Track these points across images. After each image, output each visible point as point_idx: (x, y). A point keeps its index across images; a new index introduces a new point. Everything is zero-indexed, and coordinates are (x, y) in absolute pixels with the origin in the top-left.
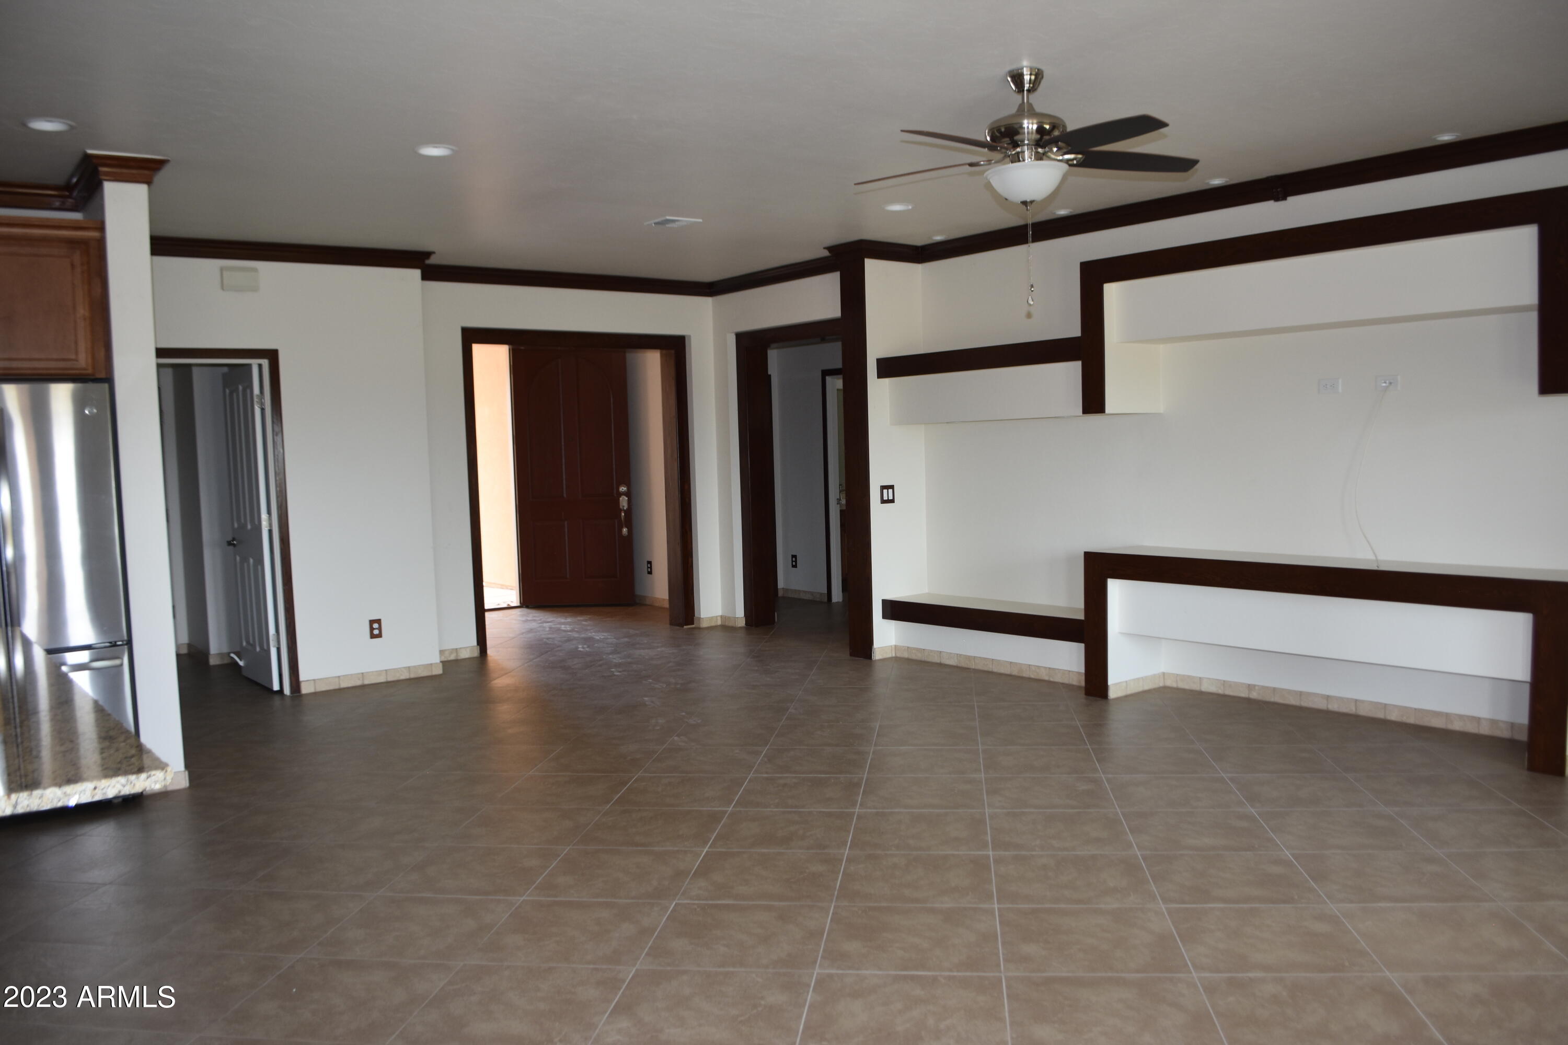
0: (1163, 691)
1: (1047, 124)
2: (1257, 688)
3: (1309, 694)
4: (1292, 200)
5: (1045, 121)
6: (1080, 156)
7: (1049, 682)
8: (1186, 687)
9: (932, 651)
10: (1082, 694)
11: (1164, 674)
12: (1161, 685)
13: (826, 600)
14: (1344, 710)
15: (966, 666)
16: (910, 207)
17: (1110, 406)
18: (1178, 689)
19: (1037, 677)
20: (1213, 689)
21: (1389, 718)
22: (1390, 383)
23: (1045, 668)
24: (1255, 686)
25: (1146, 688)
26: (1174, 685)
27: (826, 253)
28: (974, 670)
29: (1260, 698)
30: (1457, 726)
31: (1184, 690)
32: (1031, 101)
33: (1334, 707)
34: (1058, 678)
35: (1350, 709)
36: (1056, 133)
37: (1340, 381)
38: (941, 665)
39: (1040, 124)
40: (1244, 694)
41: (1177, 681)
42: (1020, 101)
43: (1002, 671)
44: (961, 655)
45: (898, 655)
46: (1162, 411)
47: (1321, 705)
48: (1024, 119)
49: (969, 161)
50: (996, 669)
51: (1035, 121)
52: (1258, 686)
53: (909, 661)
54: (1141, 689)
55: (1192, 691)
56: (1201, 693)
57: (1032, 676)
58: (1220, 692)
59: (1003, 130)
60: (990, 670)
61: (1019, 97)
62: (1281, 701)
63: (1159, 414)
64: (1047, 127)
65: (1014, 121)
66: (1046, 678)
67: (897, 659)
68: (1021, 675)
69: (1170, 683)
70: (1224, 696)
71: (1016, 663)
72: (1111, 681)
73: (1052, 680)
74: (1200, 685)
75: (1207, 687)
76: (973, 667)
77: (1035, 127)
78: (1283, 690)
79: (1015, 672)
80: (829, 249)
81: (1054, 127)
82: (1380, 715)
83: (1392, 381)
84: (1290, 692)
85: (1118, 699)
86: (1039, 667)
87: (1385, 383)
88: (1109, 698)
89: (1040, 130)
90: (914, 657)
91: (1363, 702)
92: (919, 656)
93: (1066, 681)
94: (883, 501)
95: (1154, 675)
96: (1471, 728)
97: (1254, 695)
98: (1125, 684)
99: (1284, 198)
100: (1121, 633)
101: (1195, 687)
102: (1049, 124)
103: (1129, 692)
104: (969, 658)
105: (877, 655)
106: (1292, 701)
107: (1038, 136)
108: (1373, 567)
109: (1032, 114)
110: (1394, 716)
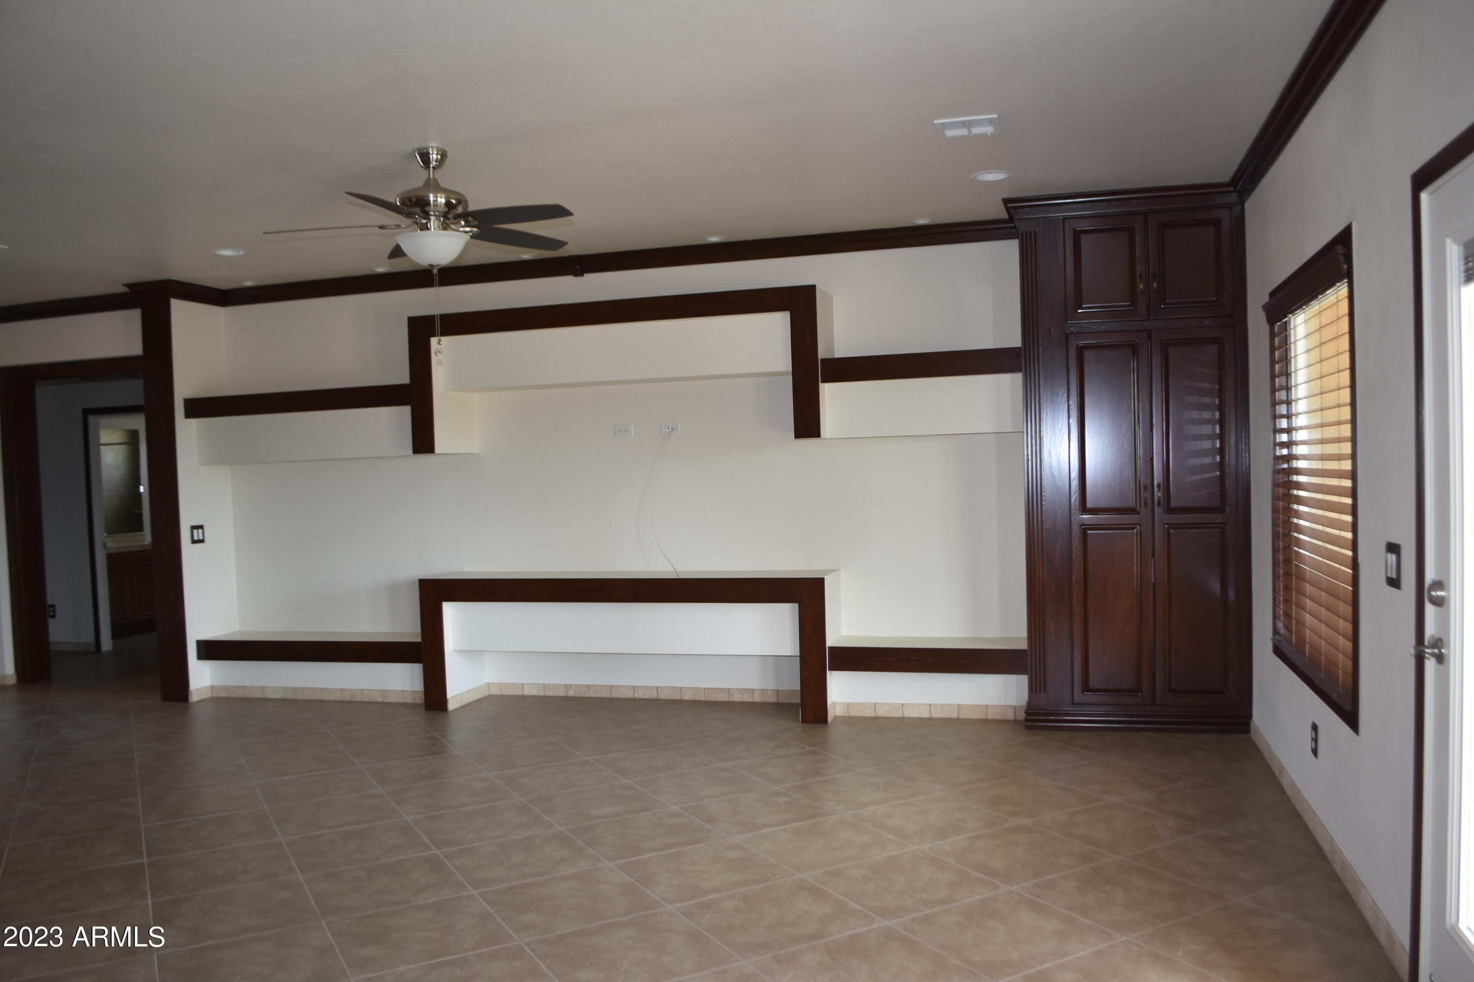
0: (489, 698)
1: (453, 199)
2: (573, 687)
3: (618, 687)
4: (587, 276)
5: (452, 196)
6: (475, 229)
7: (383, 703)
8: (510, 693)
9: (253, 687)
10: (422, 711)
11: (488, 684)
12: (487, 694)
13: (93, 648)
14: (648, 696)
15: (293, 697)
16: (242, 253)
17: (439, 447)
18: (502, 696)
19: (369, 700)
20: (534, 692)
21: (684, 698)
22: (672, 429)
23: (378, 691)
24: (571, 685)
25: (476, 698)
26: (499, 693)
27: (126, 290)
28: (303, 701)
29: (576, 695)
30: (737, 698)
31: (509, 697)
32: (436, 177)
33: (639, 695)
34: (392, 699)
35: (653, 695)
36: (460, 209)
37: (632, 427)
38: (265, 700)
39: (448, 199)
40: (562, 694)
41: (501, 689)
42: (427, 177)
43: (333, 698)
44: (287, 688)
45: (215, 695)
46: (477, 451)
47: (629, 694)
48: (430, 193)
49: (380, 224)
50: (325, 697)
51: (443, 196)
52: (574, 685)
53: (228, 700)
54: (471, 700)
55: (515, 696)
56: (523, 697)
57: (365, 700)
58: (541, 694)
59: (414, 200)
60: (320, 699)
61: (425, 172)
62: (595, 695)
63: (476, 454)
64: (454, 201)
65: (421, 193)
66: (380, 700)
67: (213, 700)
68: (353, 700)
69: (494, 692)
70: (544, 697)
71: (347, 690)
72: (449, 696)
73: (385, 700)
74: (523, 692)
75: (528, 691)
76: (301, 698)
77: (443, 201)
78: (595, 686)
79: (347, 698)
80: (129, 286)
81: (459, 202)
82: (677, 697)
83: (674, 428)
84: (602, 687)
85: (455, 710)
86: (371, 690)
87: (668, 429)
88: (448, 710)
89: (448, 204)
90: (233, 695)
91: (663, 688)
92: (239, 694)
93: (400, 700)
94: (194, 542)
95: (482, 686)
96: (747, 698)
97: (571, 693)
98: (459, 696)
99: (582, 275)
100: (455, 651)
101: (519, 692)
102: (455, 199)
103: (463, 703)
104: (296, 690)
105: (194, 697)
106: (605, 694)
107: (446, 209)
108: (674, 576)
109: (438, 189)
110: (688, 697)
